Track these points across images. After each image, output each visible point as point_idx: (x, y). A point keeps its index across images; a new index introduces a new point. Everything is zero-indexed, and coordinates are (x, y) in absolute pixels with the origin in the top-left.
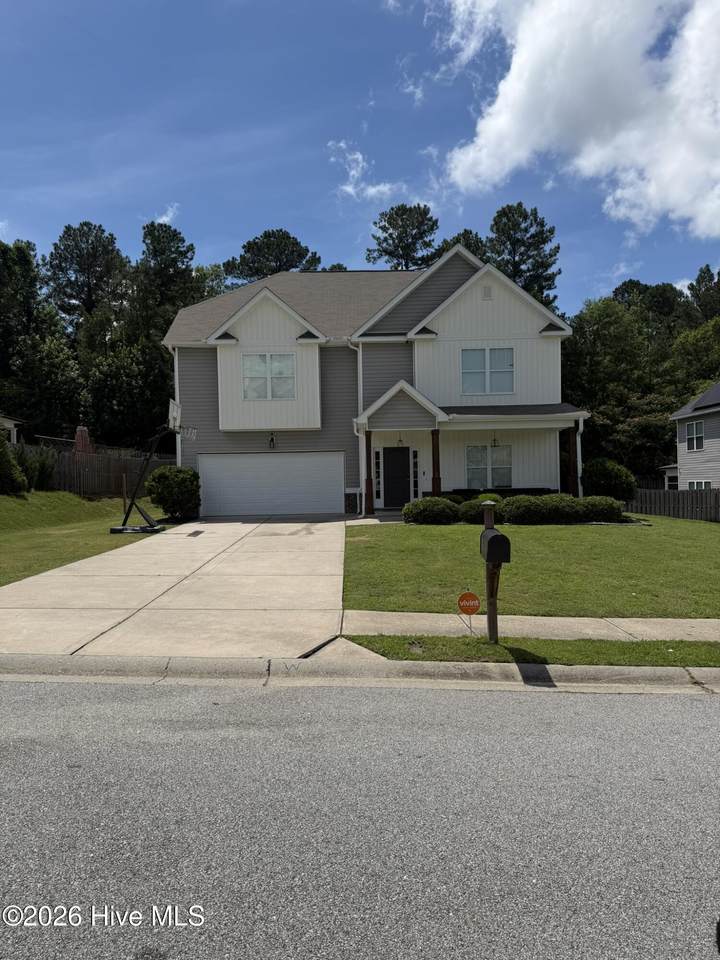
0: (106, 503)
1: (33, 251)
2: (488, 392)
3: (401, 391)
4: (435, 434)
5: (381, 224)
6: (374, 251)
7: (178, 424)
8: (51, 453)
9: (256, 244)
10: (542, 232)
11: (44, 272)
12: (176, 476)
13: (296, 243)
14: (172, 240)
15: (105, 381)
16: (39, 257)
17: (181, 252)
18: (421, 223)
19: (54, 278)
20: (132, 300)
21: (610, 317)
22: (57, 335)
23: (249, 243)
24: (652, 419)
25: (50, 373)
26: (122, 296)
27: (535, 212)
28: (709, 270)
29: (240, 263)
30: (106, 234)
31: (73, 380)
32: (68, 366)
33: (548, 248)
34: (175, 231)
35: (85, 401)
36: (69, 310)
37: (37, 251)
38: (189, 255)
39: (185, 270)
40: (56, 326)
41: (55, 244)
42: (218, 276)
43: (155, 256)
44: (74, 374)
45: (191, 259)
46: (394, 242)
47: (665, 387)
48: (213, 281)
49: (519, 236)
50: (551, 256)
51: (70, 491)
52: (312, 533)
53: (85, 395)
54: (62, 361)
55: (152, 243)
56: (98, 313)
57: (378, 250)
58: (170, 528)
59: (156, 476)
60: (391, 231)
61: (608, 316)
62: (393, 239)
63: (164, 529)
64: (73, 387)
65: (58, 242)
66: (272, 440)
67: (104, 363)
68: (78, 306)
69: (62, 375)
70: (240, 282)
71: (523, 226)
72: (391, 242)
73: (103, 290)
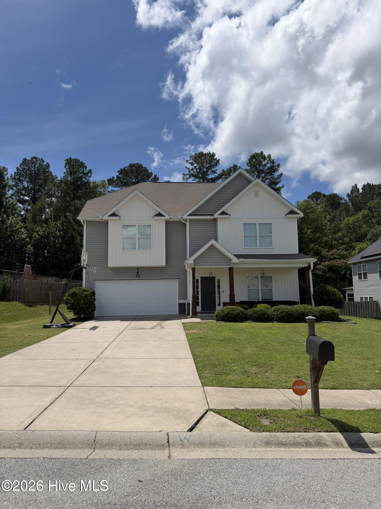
0: (39, 308)
1: (6, 171)
2: (258, 247)
3: (212, 246)
4: (231, 270)
5: (190, 161)
6: (187, 175)
7: (86, 263)
8: (9, 280)
9: (125, 170)
10: (273, 167)
11: (11, 183)
12: (82, 293)
13: (146, 170)
14: (81, 167)
15: (41, 240)
16: (9, 175)
17: (85, 173)
18: (211, 161)
19: (16, 185)
20: (57, 197)
21: (310, 209)
22: (16, 215)
23: (121, 170)
24: (334, 262)
25: (11, 235)
26: (52, 196)
27: (269, 156)
28: (356, 187)
29: (117, 180)
30: (45, 163)
31: (23, 239)
32: (21, 232)
33: (276, 174)
34: (82, 162)
35: (29, 251)
36: (23, 202)
37: (8, 172)
38: (89, 175)
39: (87, 183)
40: (15, 210)
41: (17, 168)
42: (104, 186)
43: (71, 175)
44: (24, 236)
45: (90, 177)
46: (197, 170)
47: (339, 246)
48: (101, 188)
49: (261, 168)
50: (278, 178)
51: (19, 302)
52: (163, 328)
53: (30, 248)
54: (18, 229)
55: (69, 168)
56: (39, 204)
57: (189, 174)
58: (78, 325)
59: (71, 293)
60: (195, 165)
61: (308, 209)
62: (197, 169)
63: (75, 325)
64: (24, 244)
65: (19, 167)
66: (138, 272)
67: (40, 230)
68: (28, 200)
69: (17, 237)
70: (116, 189)
71: (264, 163)
72: (195, 170)
73: (42, 192)
